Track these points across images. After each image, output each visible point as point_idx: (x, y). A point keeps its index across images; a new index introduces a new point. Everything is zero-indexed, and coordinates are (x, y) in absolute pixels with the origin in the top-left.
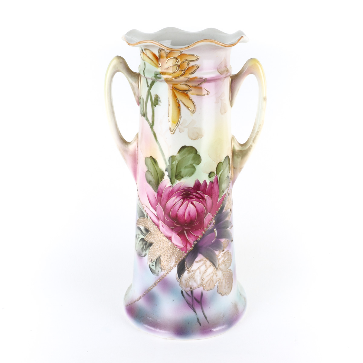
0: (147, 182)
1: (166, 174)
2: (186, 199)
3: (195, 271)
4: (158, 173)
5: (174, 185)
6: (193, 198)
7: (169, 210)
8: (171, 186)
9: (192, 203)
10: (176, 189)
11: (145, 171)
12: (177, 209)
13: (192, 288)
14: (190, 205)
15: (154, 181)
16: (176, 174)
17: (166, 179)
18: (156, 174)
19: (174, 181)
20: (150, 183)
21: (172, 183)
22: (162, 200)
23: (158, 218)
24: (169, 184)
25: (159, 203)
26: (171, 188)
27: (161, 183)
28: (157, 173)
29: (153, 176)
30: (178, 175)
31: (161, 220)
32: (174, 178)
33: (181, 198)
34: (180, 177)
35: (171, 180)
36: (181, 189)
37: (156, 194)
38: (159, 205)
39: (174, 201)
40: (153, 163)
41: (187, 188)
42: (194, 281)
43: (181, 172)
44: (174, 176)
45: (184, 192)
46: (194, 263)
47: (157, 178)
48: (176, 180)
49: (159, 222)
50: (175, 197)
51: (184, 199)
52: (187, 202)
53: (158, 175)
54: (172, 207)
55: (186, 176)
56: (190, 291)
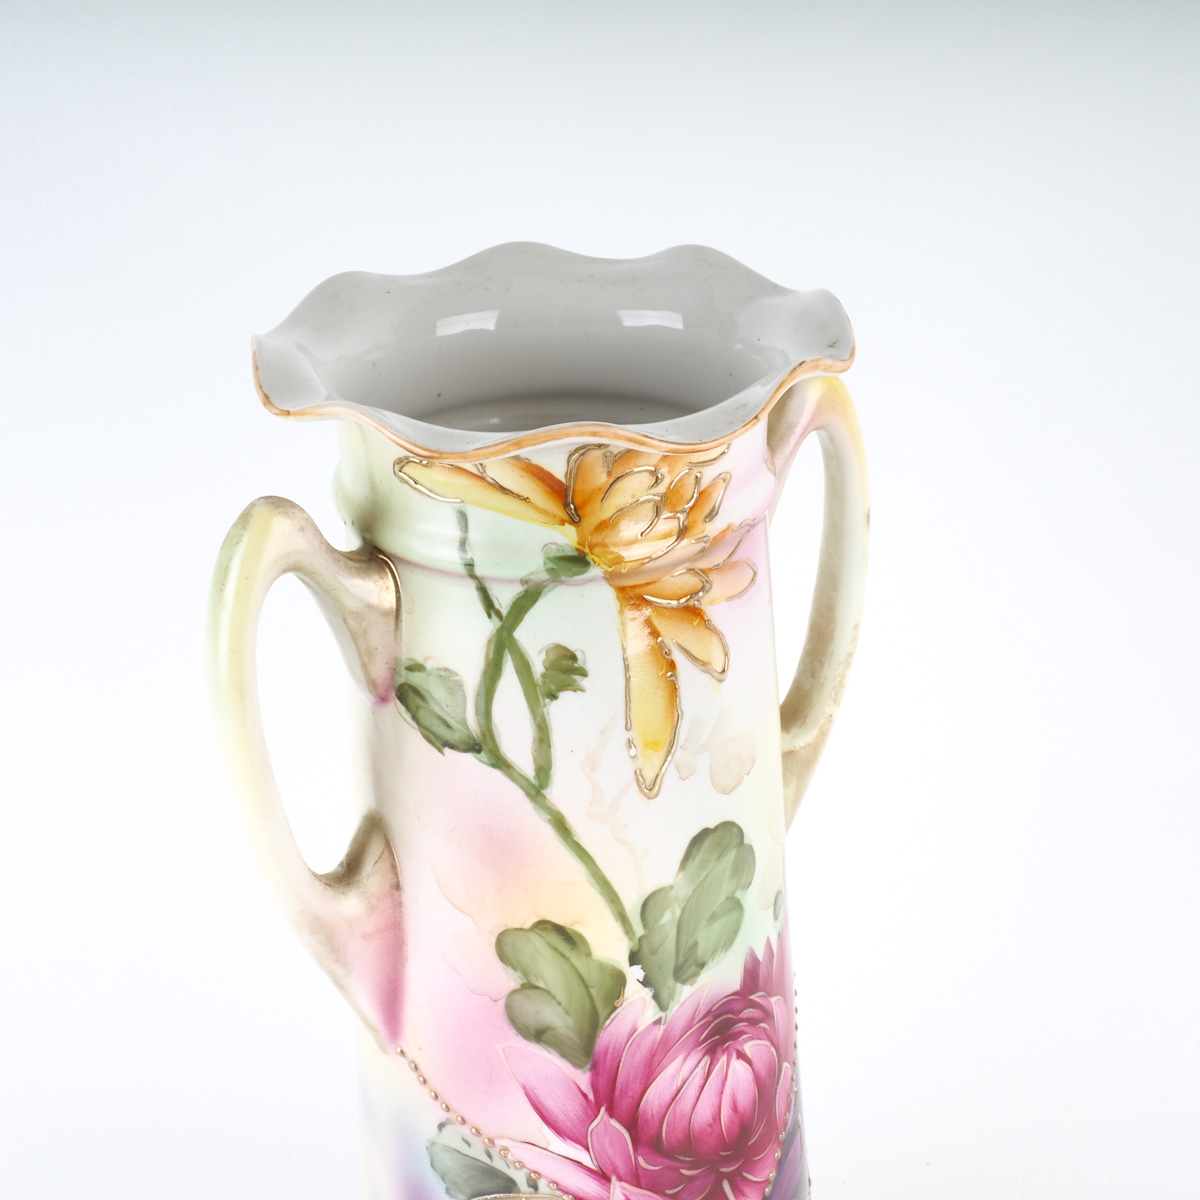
0: (520, 1038)
1: (635, 974)
2: (719, 1051)
4: (590, 983)
5: (674, 1008)
6: (742, 1033)
7: (657, 1121)
8: (658, 1022)
9: (741, 1056)
10: (680, 1024)
11: (505, 993)
12: (689, 1107)
14: (738, 1067)
15: (570, 1021)
16: (677, 960)
17: (636, 993)
18: (578, 990)
19: (672, 996)
20: (546, 1036)
21: (663, 1007)
22: (617, 1093)
23: (602, 1176)
24: (651, 1012)
25: (603, 1110)
26: (662, 1028)
27: (608, 1022)
28: (586, 986)
29: (559, 1003)
30: (686, 961)
31: (620, 1179)
32: (670, 981)
33: (703, 1051)
34: (693, 969)
35: (656, 997)
36: (702, 1012)
37: (583, 1078)
38: (606, 1117)
39: (674, 1077)
40: (556, 949)
41: (720, 1003)
43: (695, 944)
44: (671, 974)
45: (713, 1025)
47: (588, 1005)
48: (679, 985)
49: (608, 1190)
50: (681, 1058)
51: (712, 1052)
52: (724, 1059)
53: (593, 992)
54: (670, 1105)
55: (714, 953)
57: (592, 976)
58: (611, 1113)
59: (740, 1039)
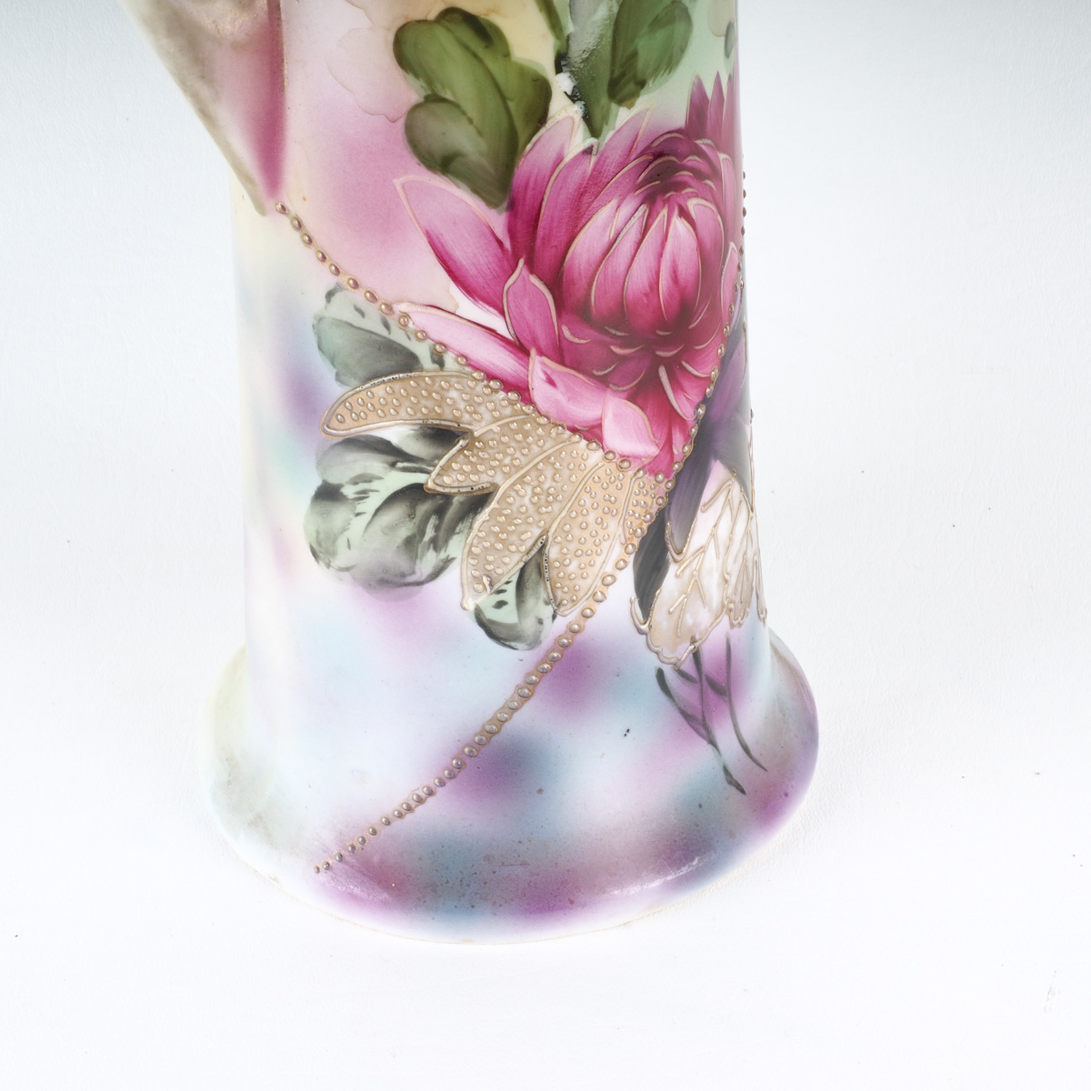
0: (423, 169)
1: (562, 84)
2: (659, 202)
3: (702, 550)
4: (509, 93)
5: (608, 135)
6: (684, 185)
7: (584, 282)
8: (588, 151)
9: (684, 213)
10: (615, 157)
11: (405, 109)
12: (622, 268)
13: (697, 637)
14: (679, 225)
15: (483, 145)
16: (612, 72)
17: (564, 110)
18: (493, 102)
19: (605, 119)
20: (455, 165)
21: (594, 131)
22: (539, 241)
23: (519, 348)
24: (579, 140)
25: (521, 262)
26: (594, 159)
27: (529, 147)
28: (503, 98)
29: (471, 121)
30: (623, 75)
31: (541, 353)
32: (604, 100)
33: (637, 201)
34: (631, 86)
35: (587, 118)
36: (640, 147)
37: (498, 220)
38: (525, 272)
39: (606, 226)
40: (466, 48)
41: (662, 139)
42: (700, 602)
43: (634, 55)
44: (605, 88)
45: (650, 167)
46: (699, 513)
47: (505, 125)
48: (614, 106)
49: (526, 366)
50: (614, 203)
51: (651, 200)
52: (664, 212)
53: (512, 105)
54: (599, 265)
55: (656, 71)
56: (691, 655)
57: (511, 84)
58: (531, 267)
59: (683, 192)
